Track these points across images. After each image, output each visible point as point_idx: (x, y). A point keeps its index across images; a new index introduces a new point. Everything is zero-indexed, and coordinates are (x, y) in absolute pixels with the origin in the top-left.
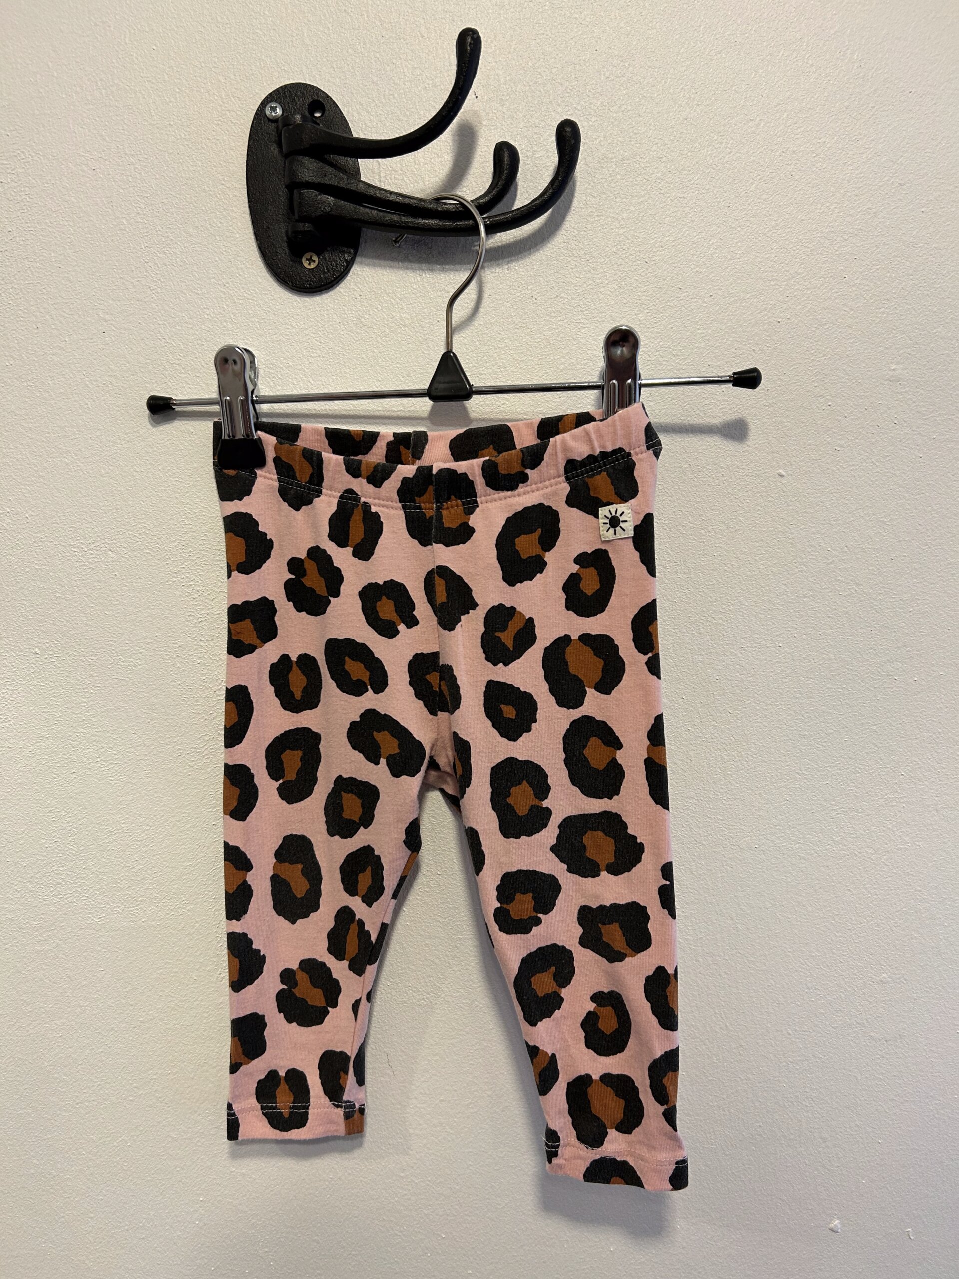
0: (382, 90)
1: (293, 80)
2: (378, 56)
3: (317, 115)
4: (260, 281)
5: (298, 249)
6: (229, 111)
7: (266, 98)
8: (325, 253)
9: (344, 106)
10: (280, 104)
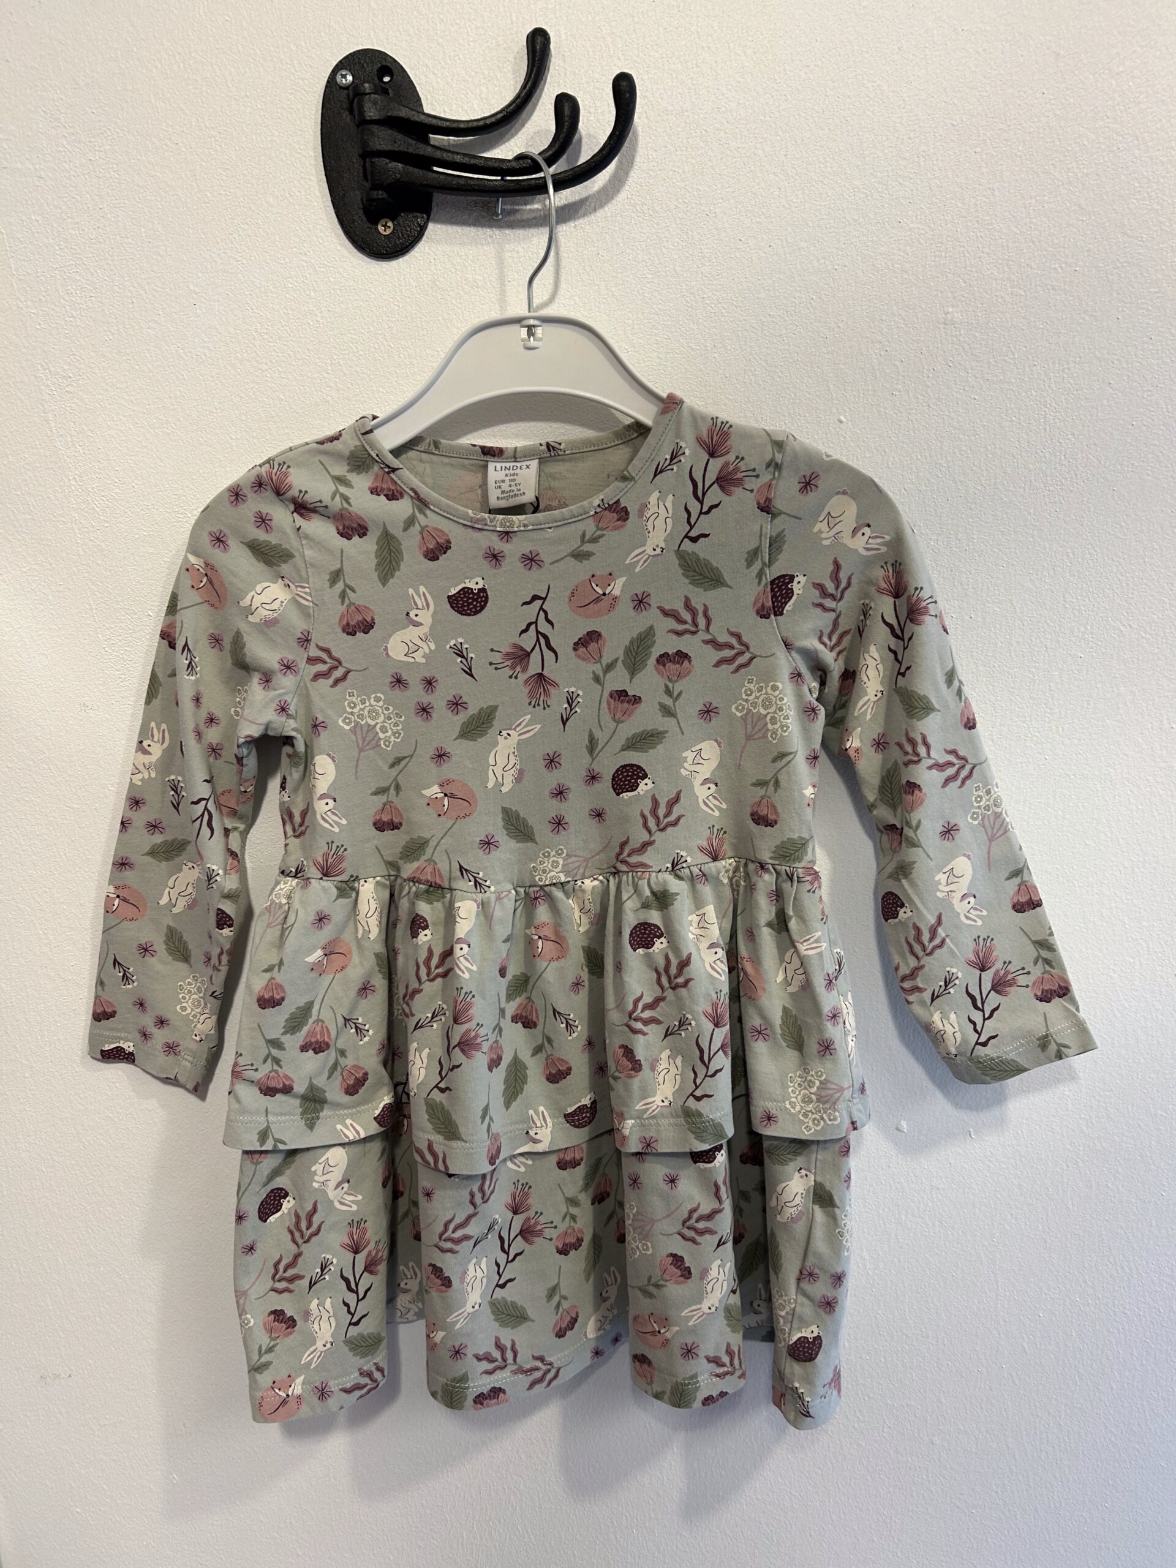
0: (447, 51)
1: (362, 45)
2: (442, 16)
4: (339, 248)
5: (374, 215)
6: (302, 79)
7: (337, 65)
8: (399, 218)
9: (411, 69)
10: (350, 71)
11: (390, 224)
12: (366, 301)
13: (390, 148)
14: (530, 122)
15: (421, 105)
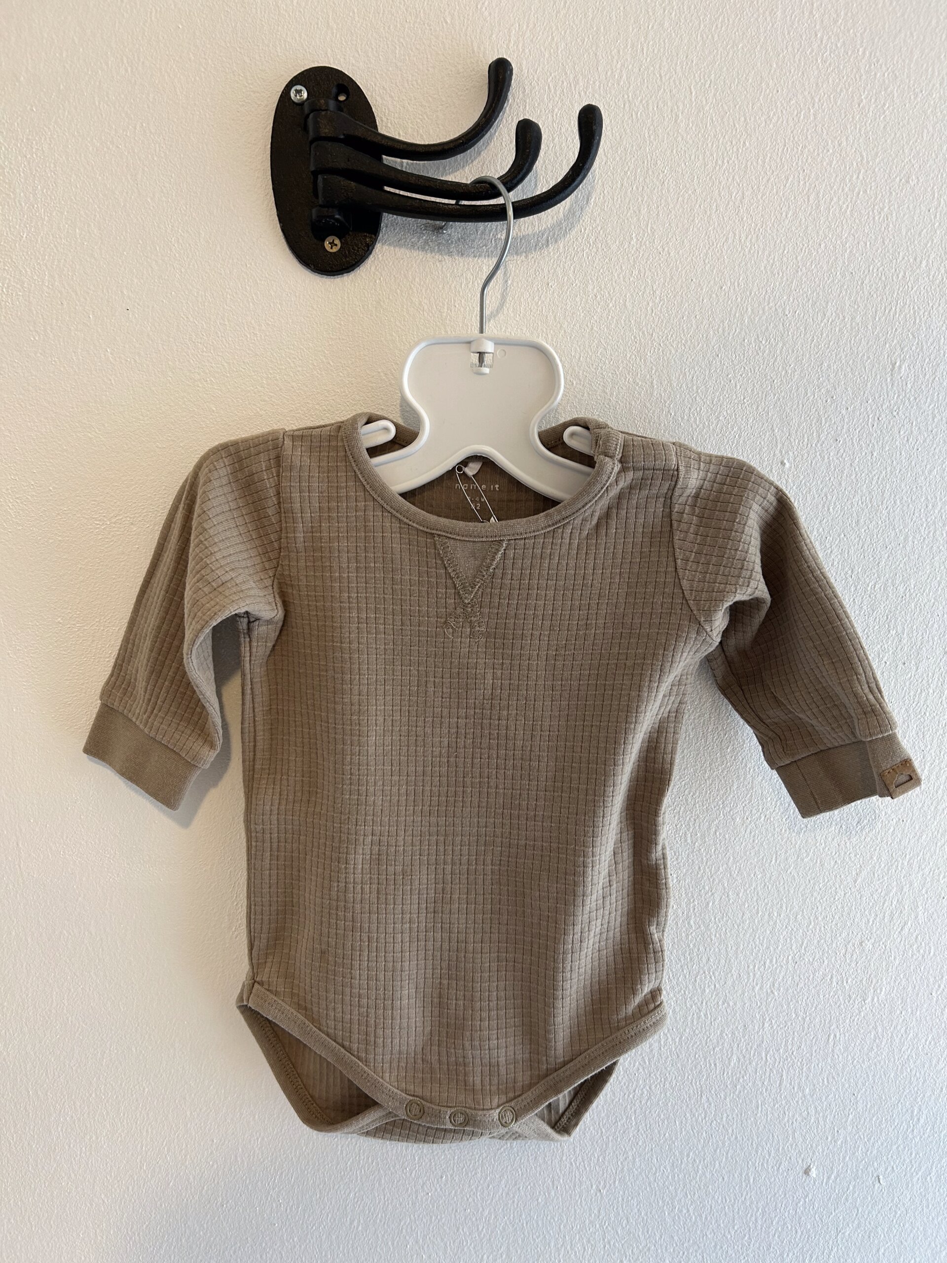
0: (405, 75)
1: (318, 62)
2: (402, 40)
3: (342, 98)
5: (321, 232)
6: (254, 92)
7: (292, 80)
8: (347, 236)
9: (368, 90)
10: (305, 87)
11: (337, 241)
12: (308, 317)
13: (342, 165)
14: (486, 151)
15: (376, 127)
